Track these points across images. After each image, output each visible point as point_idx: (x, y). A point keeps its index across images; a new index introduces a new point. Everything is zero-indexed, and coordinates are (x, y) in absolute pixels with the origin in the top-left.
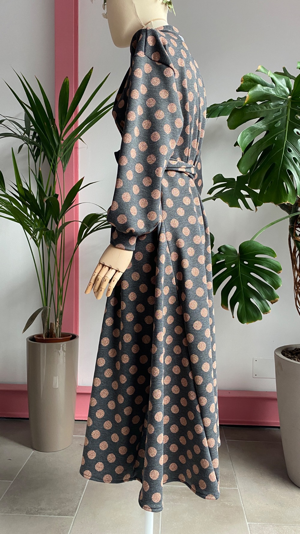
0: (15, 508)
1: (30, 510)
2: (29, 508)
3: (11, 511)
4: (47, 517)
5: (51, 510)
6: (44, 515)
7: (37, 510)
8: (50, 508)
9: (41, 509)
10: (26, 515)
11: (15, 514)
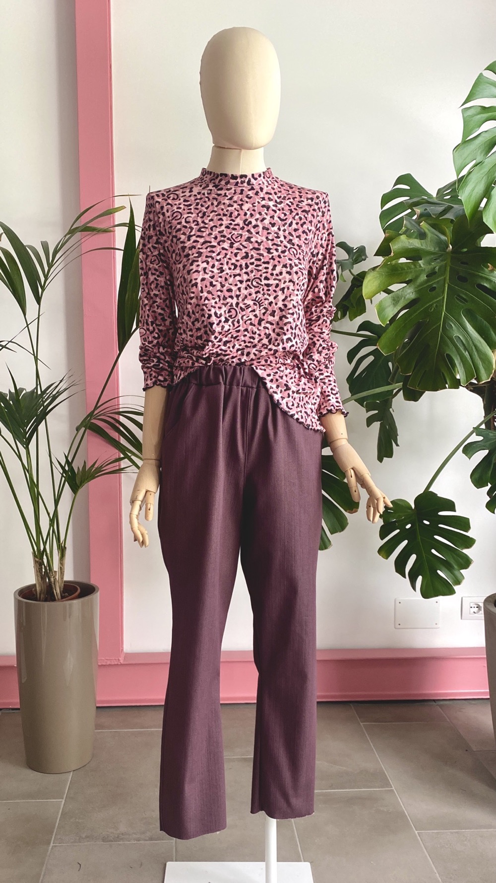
0: (84, 836)
1: (106, 837)
2: (103, 833)
3: (79, 839)
4: (135, 844)
5: (136, 835)
6: (129, 841)
7: (116, 836)
8: (135, 831)
9: (122, 834)
10: (102, 843)
11: (86, 843)
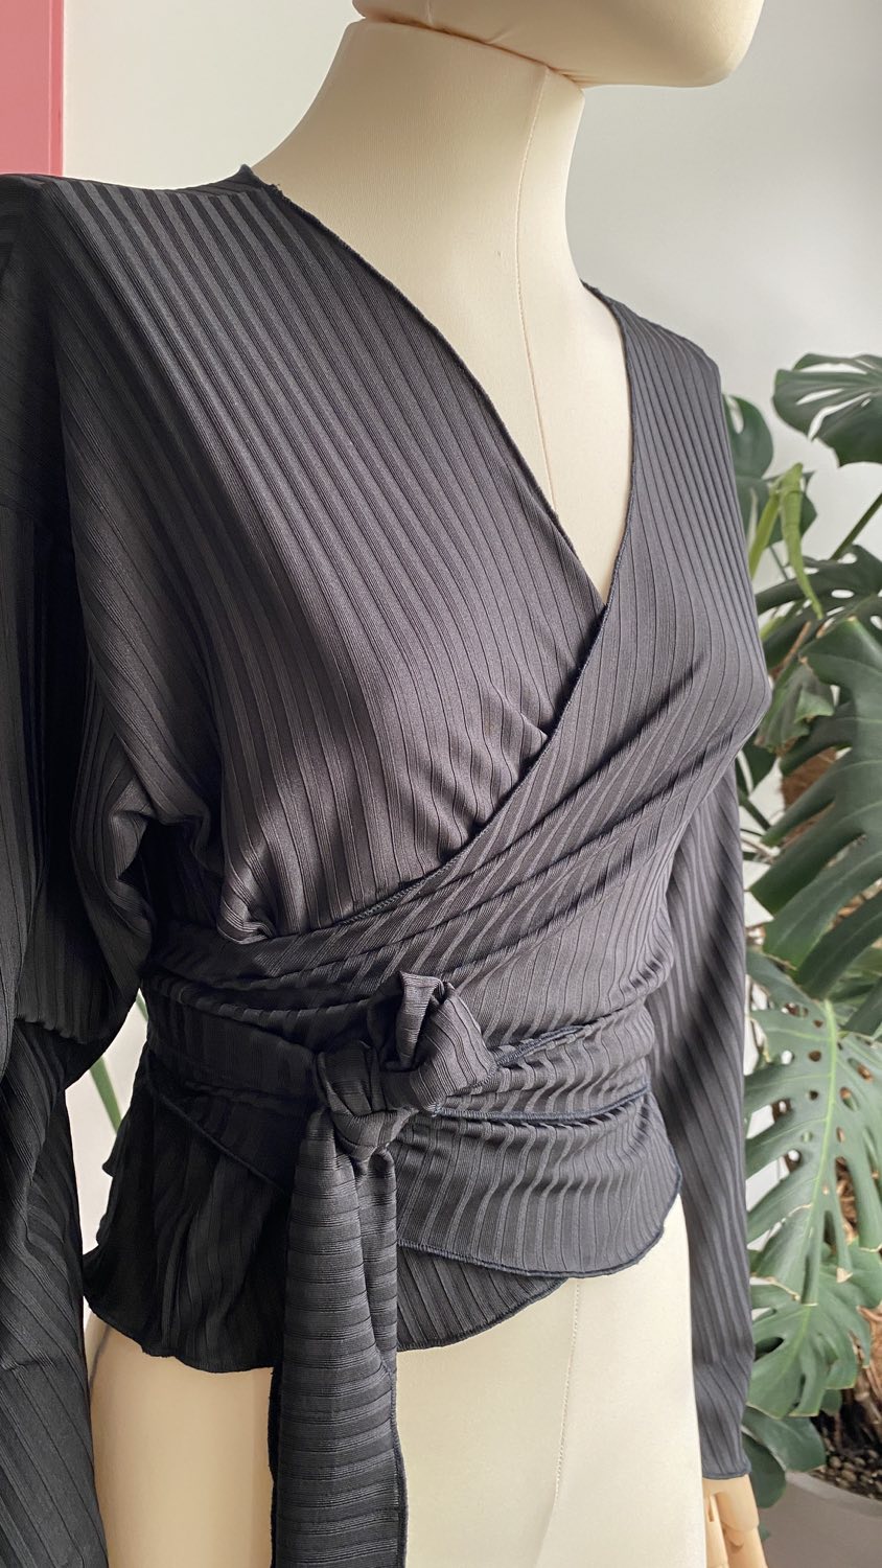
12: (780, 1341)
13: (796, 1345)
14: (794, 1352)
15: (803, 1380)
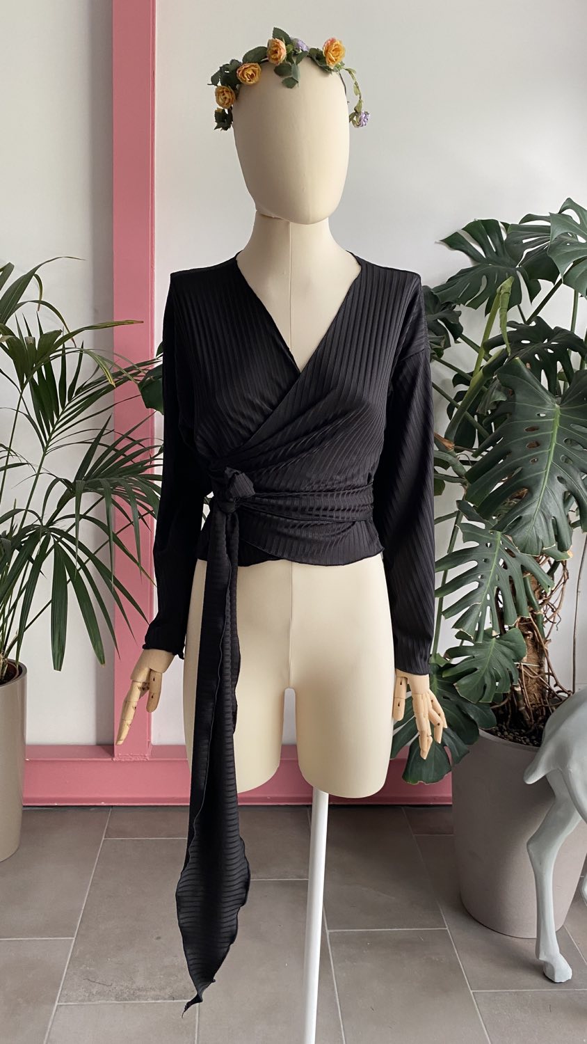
0: (94, 993)
1: (120, 993)
2: (117, 988)
3: (89, 996)
5: (155, 991)
6: (146, 1000)
7: (132, 992)
8: (154, 986)
9: (139, 990)
10: (115, 1002)
11: (96, 1003)
12: (476, 669)
13: (483, 672)
14: (481, 676)
15: (485, 687)
